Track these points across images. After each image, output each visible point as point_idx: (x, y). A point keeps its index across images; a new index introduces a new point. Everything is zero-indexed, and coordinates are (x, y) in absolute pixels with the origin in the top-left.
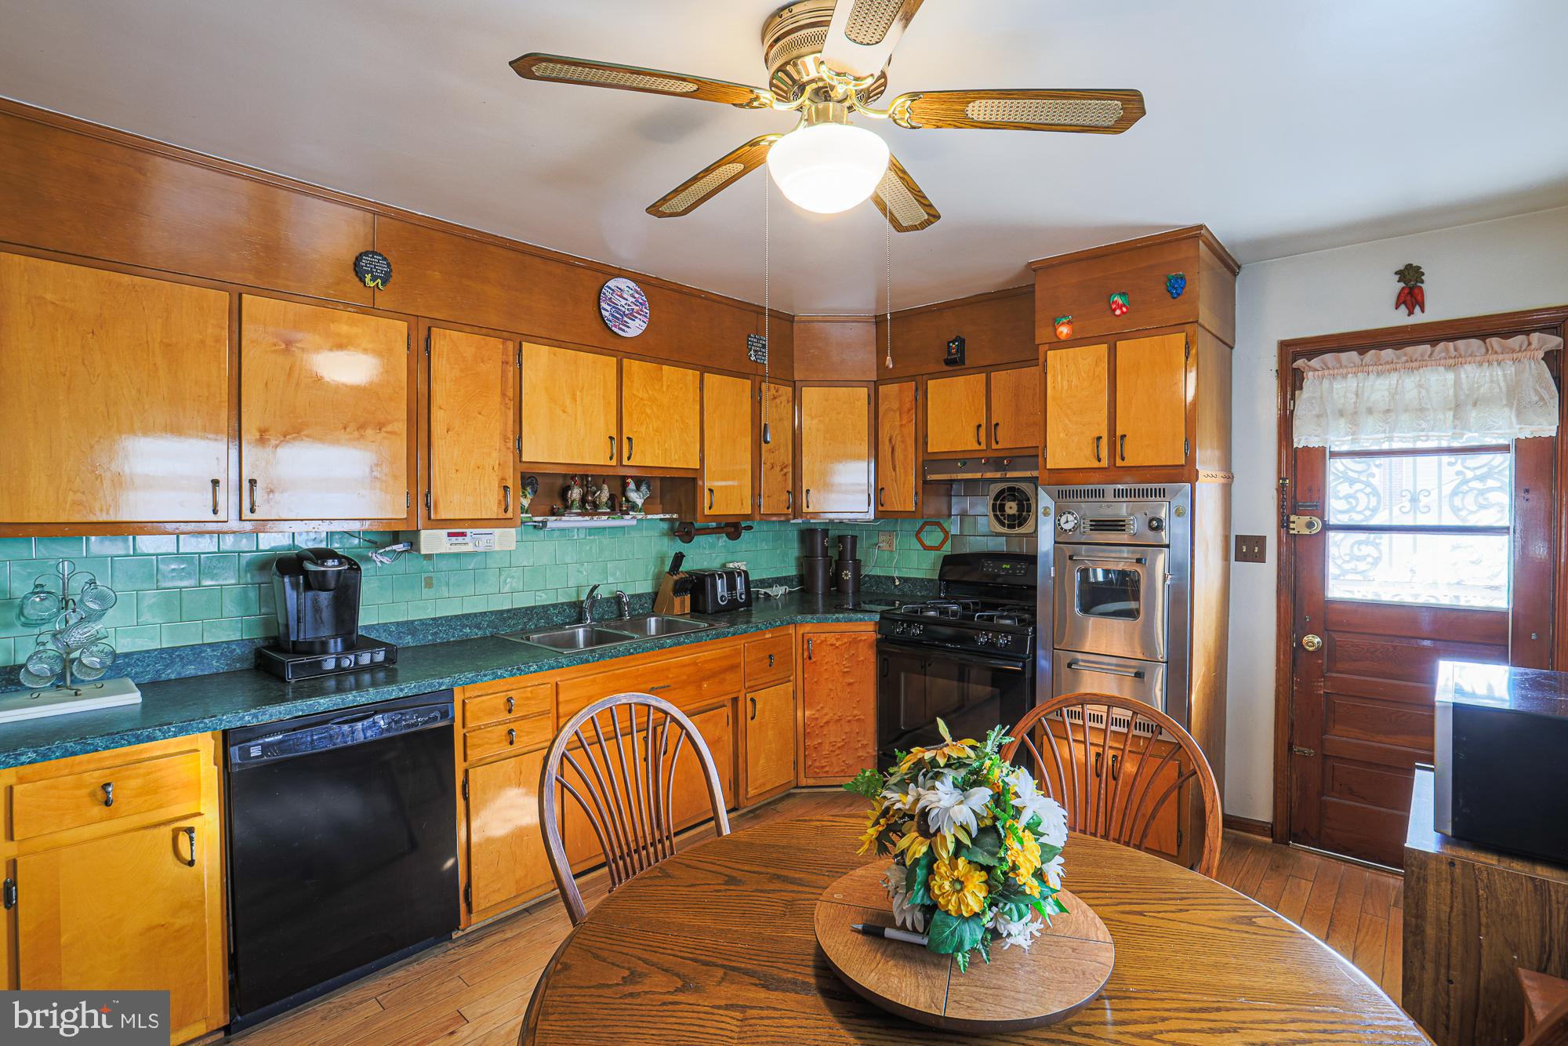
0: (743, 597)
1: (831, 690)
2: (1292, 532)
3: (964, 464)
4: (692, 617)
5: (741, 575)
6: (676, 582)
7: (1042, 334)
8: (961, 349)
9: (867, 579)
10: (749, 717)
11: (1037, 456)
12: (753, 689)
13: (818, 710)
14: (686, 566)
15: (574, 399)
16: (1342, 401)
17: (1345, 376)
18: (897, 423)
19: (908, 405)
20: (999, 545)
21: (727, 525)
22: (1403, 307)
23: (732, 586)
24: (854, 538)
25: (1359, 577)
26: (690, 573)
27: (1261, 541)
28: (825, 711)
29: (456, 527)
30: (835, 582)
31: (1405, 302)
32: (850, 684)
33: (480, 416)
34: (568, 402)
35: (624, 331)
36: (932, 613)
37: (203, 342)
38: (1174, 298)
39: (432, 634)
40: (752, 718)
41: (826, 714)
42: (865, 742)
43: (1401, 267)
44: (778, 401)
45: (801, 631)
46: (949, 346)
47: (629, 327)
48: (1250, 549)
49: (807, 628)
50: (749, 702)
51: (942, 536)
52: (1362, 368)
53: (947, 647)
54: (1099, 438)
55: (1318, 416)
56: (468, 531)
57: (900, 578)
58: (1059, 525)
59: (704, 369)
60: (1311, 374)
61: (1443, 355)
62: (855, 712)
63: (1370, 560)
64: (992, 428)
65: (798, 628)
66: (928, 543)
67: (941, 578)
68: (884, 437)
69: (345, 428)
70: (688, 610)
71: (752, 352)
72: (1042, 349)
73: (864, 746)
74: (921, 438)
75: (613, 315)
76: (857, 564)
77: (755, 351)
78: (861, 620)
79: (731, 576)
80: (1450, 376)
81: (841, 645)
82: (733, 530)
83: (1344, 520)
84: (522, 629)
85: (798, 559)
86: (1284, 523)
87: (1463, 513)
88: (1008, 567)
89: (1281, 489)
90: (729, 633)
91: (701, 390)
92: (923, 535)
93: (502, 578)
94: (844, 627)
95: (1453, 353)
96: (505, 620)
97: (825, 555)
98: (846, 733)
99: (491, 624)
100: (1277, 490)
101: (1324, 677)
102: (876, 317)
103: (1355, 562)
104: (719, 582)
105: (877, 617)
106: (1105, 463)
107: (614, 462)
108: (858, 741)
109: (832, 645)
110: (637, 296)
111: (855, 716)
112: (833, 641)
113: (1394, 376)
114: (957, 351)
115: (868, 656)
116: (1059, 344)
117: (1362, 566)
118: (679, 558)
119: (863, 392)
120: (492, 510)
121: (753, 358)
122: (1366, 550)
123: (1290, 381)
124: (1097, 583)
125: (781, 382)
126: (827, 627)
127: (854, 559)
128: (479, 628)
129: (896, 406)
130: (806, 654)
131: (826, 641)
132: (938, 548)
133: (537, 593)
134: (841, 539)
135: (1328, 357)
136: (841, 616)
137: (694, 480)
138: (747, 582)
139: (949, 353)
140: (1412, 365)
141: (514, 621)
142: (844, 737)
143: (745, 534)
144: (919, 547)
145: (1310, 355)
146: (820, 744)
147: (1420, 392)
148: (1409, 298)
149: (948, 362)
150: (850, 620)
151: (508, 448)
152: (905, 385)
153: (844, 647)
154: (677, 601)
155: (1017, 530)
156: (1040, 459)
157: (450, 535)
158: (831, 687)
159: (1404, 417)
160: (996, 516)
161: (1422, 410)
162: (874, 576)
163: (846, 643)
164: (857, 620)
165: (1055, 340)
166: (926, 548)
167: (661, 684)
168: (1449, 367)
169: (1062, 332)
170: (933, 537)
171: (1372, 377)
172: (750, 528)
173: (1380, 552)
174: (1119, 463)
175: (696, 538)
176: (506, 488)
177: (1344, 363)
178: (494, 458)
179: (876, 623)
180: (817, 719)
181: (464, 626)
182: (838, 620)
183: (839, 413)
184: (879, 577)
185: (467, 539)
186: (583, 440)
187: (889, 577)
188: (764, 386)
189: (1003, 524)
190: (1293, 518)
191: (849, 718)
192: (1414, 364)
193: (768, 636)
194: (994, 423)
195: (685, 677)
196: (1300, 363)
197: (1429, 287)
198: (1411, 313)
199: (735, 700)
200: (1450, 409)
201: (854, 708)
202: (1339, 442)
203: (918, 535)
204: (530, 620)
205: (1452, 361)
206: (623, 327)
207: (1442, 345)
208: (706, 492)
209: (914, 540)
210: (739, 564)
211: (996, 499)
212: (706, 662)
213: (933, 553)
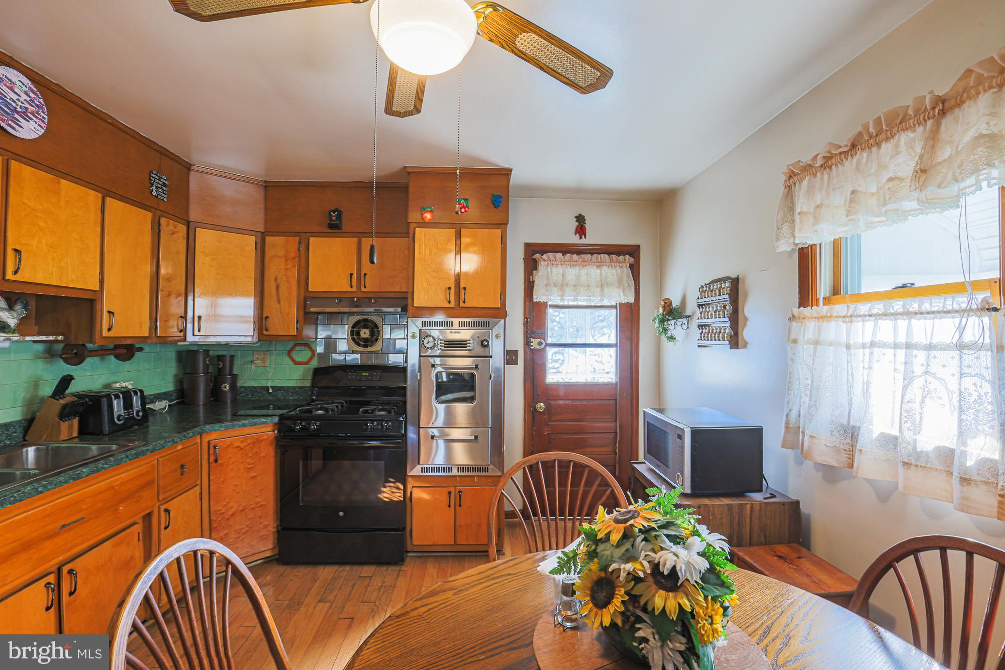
0: (141, 414)
1: (237, 485)
2: (532, 348)
3: (340, 301)
4: (81, 440)
5: (137, 394)
6: (65, 407)
7: (413, 216)
8: (339, 217)
9: (242, 389)
10: (162, 527)
11: (407, 298)
12: (167, 500)
13: (225, 506)
14: (74, 388)
16: (556, 278)
17: (557, 265)
18: (283, 267)
19: (293, 254)
20: (354, 358)
21: (117, 347)
22: (578, 234)
23: (128, 405)
24: (232, 357)
25: (555, 371)
26: (80, 396)
27: (515, 353)
28: (231, 505)
30: (215, 394)
31: (579, 233)
32: (254, 477)
36: (320, 412)
38: (496, 208)
40: (166, 528)
41: (232, 507)
42: (266, 523)
43: (577, 215)
44: (175, 236)
45: (206, 439)
46: (330, 215)
47: (22, 128)
48: (511, 358)
49: (213, 436)
50: (163, 514)
51: (309, 353)
52: (564, 263)
53: (339, 436)
54: (450, 288)
55: (546, 285)
57: (273, 387)
58: (423, 344)
59: (107, 193)
60: (542, 262)
61: (595, 260)
62: (258, 500)
63: (560, 362)
64: (361, 277)
65: (203, 437)
66: (298, 359)
67: (313, 386)
68: (270, 276)
70: (75, 434)
71: (154, 188)
72: (412, 226)
73: (266, 527)
74: (304, 280)
76: (235, 377)
77: (157, 187)
78: (264, 423)
79: (127, 395)
80: (598, 271)
81: (246, 446)
82: (125, 351)
83: (555, 341)
85: (176, 376)
86: (527, 343)
87: (596, 338)
88: (367, 374)
89: (526, 324)
90: (147, 450)
91: (103, 212)
92: (294, 354)
94: (247, 430)
95: (600, 260)
97: (206, 372)
98: (250, 519)
100: (524, 324)
101: (547, 425)
102: (266, 182)
103: (554, 363)
104: (115, 402)
105: (276, 419)
106: (453, 304)
108: (261, 523)
109: (237, 447)
110: (32, 95)
111: (257, 504)
112: (238, 444)
113: (577, 268)
114: (337, 218)
115: (269, 453)
116: (424, 224)
117: (557, 365)
118: (66, 381)
119: (251, 240)
121: (154, 193)
122: (559, 356)
123: (531, 266)
124: (442, 382)
125: (178, 220)
126: (232, 433)
127: (231, 374)
129: (281, 253)
130: (212, 458)
131: (232, 444)
132: (306, 363)
134: (220, 358)
135: (550, 254)
136: (247, 422)
137: (92, 302)
138: (144, 400)
139: (331, 219)
140: (585, 264)
142: (247, 523)
143: (138, 355)
144: (291, 363)
145: (543, 252)
146: (226, 534)
147: (587, 278)
148: (580, 230)
149: (331, 226)
150: (255, 424)
152: (291, 238)
153: (248, 448)
154: (64, 426)
155: (370, 349)
156: (410, 300)
158: (236, 483)
159: (582, 289)
160: (353, 339)
161: (589, 286)
162: (249, 387)
163: (250, 443)
164: (260, 424)
165: (422, 221)
166: (296, 363)
167: (74, 518)
168: (598, 267)
169: (426, 217)
170: (302, 355)
171: (568, 267)
172: (141, 349)
173: (564, 357)
174: (462, 305)
175: (89, 360)
177: (557, 258)
179: (275, 424)
180: (223, 513)
182: (244, 425)
183: (231, 254)
184: (254, 387)
187: (264, 387)
188: (163, 221)
189: (359, 345)
190: (532, 340)
191: (252, 506)
192: (585, 263)
193: (179, 447)
194: (363, 273)
195: (100, 505)
196: (537, 256)
197: (588, 226)
198: (581, 238)
199: (149, 516)
200: (598, 287)
201: (257, 497)
202: (554, 299)
203: (289, 354)
205: (599, 264)
206: (16, 126)
207: (595, 255)
208: (105, 315)
209: (287, 360)
210: (127, 383)
211: (353, 327)
212: (123, 484)
213: (302, 367)
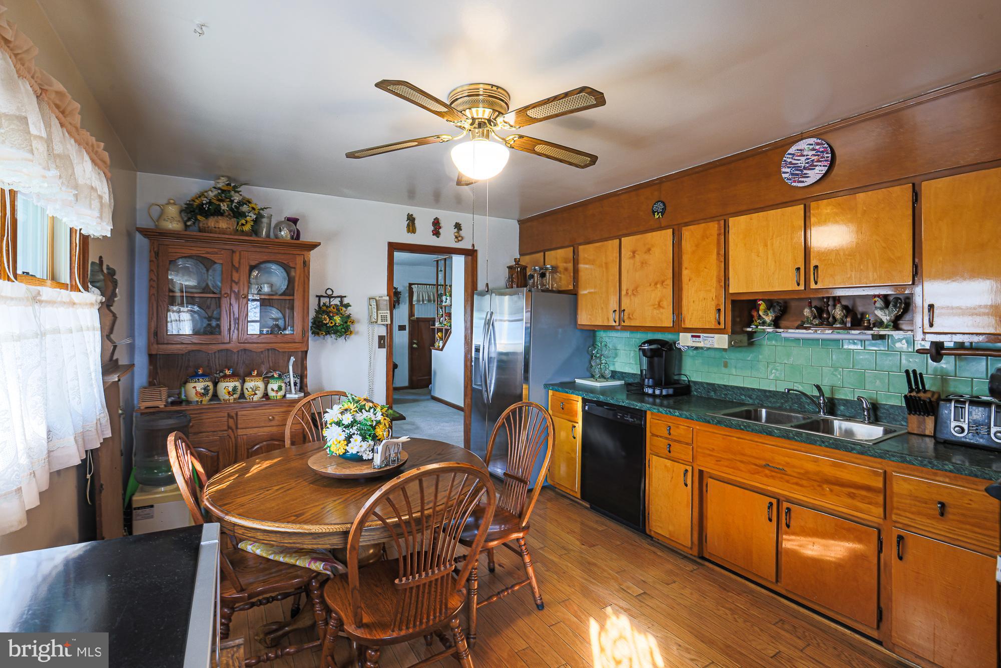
15: (766, 245)
29: (696, 332)
33: (705, 270)
34: (761, 249)
35: (803, 182)
37: (613, 260)
39: (724, 394)
40: (901, 559)
47: (808, 177)
56: (701, 335)
69: (650, 285)
70: (930, 433)
75: (793, 174)
84: (780, 407)
93: (769, 369)
96: (767, 397)
99: (758, 397)
107: (802, 287)
110: (817, 147)
120: (713, 325)
128: (751, 398)
133: (795, 384)
141: (774, 400)
151: (721, 286)
154: (912, 419)
157: (693, 336)
176: (719, 310)
178: (713, 294)
181: (741, 394)
185: (701, 339)
186: (773, 273)
204: (786, 402)
206: (802, 179)
208: (926, 308)
